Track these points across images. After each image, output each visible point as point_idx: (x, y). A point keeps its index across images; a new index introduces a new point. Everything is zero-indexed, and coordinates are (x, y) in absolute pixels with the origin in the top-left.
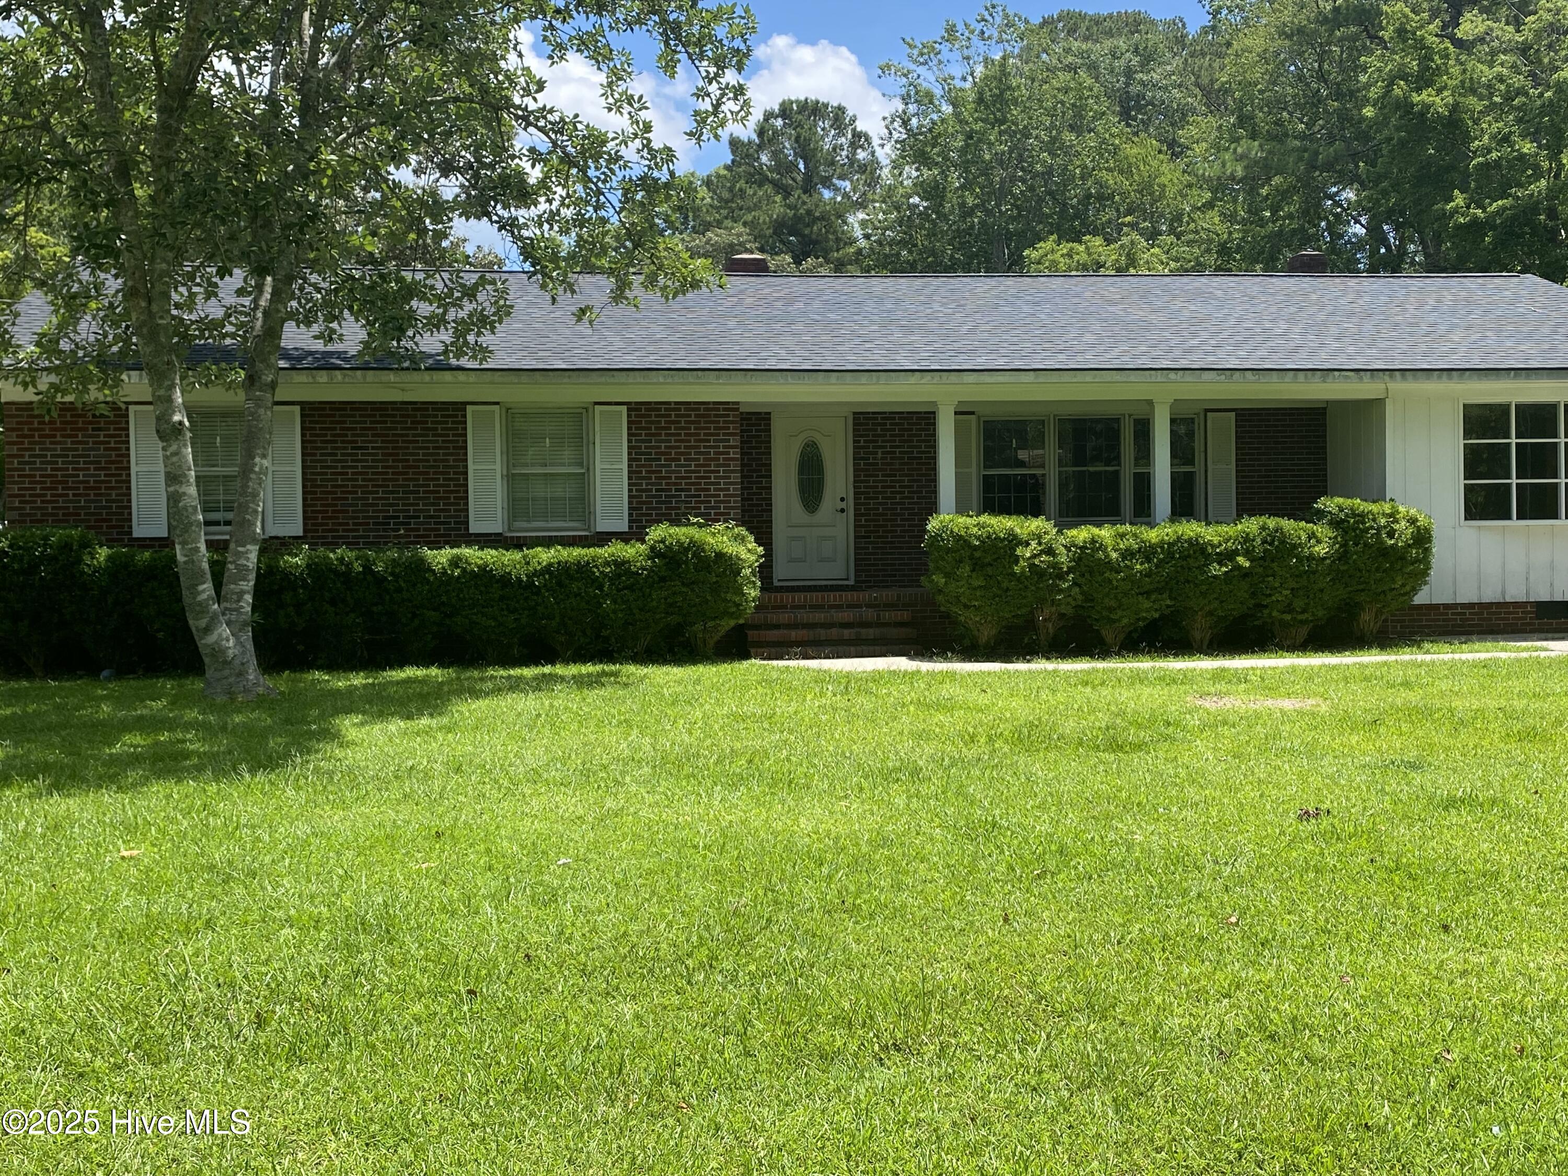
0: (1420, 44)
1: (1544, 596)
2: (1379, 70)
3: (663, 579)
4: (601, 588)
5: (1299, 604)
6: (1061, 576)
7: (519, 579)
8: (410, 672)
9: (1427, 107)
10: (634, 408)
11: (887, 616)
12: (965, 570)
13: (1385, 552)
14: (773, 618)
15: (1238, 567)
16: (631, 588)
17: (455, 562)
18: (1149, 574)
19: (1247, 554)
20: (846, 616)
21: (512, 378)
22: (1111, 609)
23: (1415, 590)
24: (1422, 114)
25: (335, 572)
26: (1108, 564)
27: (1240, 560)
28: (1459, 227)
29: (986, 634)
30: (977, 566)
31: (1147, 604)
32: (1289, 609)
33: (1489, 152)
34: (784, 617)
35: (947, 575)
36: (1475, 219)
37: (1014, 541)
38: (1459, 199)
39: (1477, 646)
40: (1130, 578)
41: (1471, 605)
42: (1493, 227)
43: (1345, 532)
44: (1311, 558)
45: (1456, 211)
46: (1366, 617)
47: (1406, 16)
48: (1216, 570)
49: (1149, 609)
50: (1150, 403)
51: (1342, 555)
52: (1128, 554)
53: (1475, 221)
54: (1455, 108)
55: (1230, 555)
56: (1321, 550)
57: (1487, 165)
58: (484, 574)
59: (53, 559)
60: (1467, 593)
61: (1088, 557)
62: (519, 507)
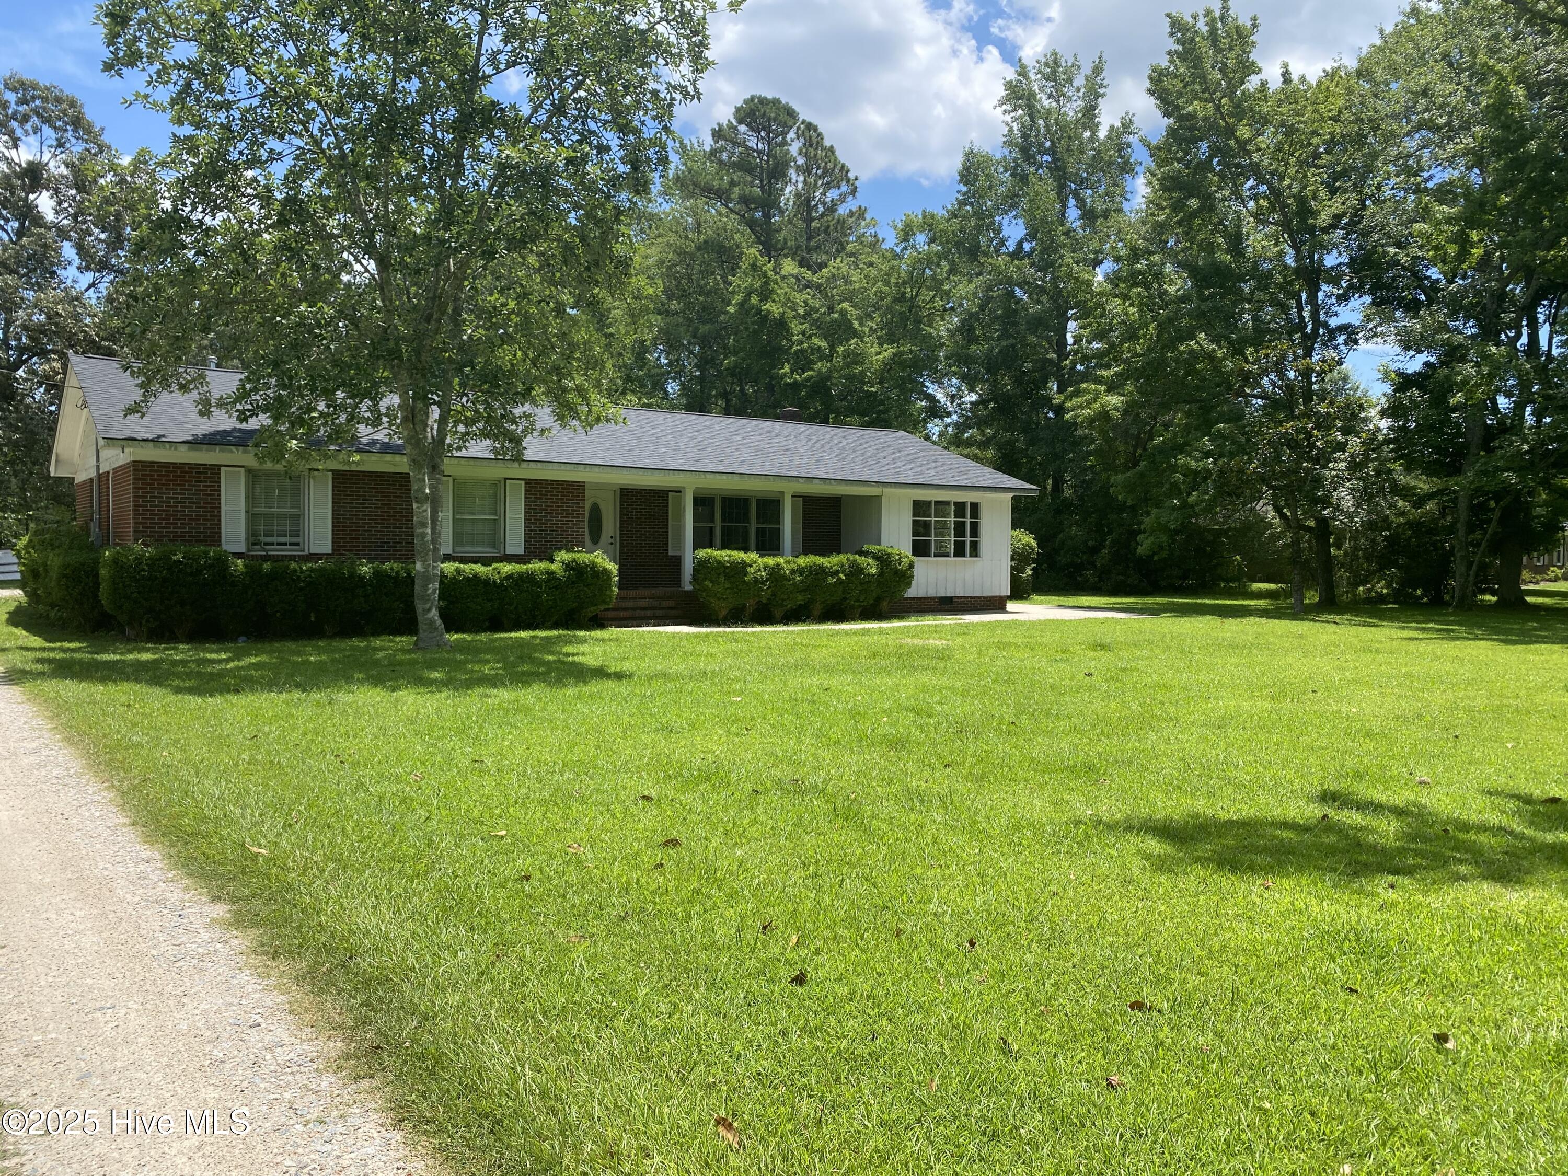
0: (765, 274)
1: (942, 594)
2: (739, 286)
3: (573, 583)
4: (540, 587)
5: (862, 598)
6: (763, 583)
7: (495, 582)
8: (523, 634)
9: (769, 312)
10: (528, 482)
11: (665, 604)
12: (722, 579)
13: (897, 572)
14: (624, 604)
15: (839, 579)
16: (556, 587)
17: (458, 571)
18: (801, 582)
19: (843, 572)
20: (644, 603)
21: (472, 462)
22: (783, 600)
23: (905, 590)
24: (766, 316)
25: (389, 576)
26: (784, 577)
27: (841, 575)
28: (788, 384)
29: (723, 613)
30: (727, 577)
31: (800, 597)
32: (858, 601)
33: (802, 343)
34: (630, 604)
35: (712, 582)
36: (796, 381)
37: (744, 565)
38: (787, 368)
39: (930, 617)
40: (794, 584)
41: (914, 599)
42: (805, 386)
43: (881, 562)
44: (869, 575)
45: (785, 374)
46: (884, 605)
47: (756, 257)
48: (831, 580)
49: (800, 599)
50: (782, 493)
51: (881, 574)
52: (793, 572)
54: (783, 315)
55: (837, 572)
56: (873, 571)
57: (801, 351)
58: (475, 579)
59: (211, 566)
60: (912, 592)
61: (774, 572)
62: (458, 538)
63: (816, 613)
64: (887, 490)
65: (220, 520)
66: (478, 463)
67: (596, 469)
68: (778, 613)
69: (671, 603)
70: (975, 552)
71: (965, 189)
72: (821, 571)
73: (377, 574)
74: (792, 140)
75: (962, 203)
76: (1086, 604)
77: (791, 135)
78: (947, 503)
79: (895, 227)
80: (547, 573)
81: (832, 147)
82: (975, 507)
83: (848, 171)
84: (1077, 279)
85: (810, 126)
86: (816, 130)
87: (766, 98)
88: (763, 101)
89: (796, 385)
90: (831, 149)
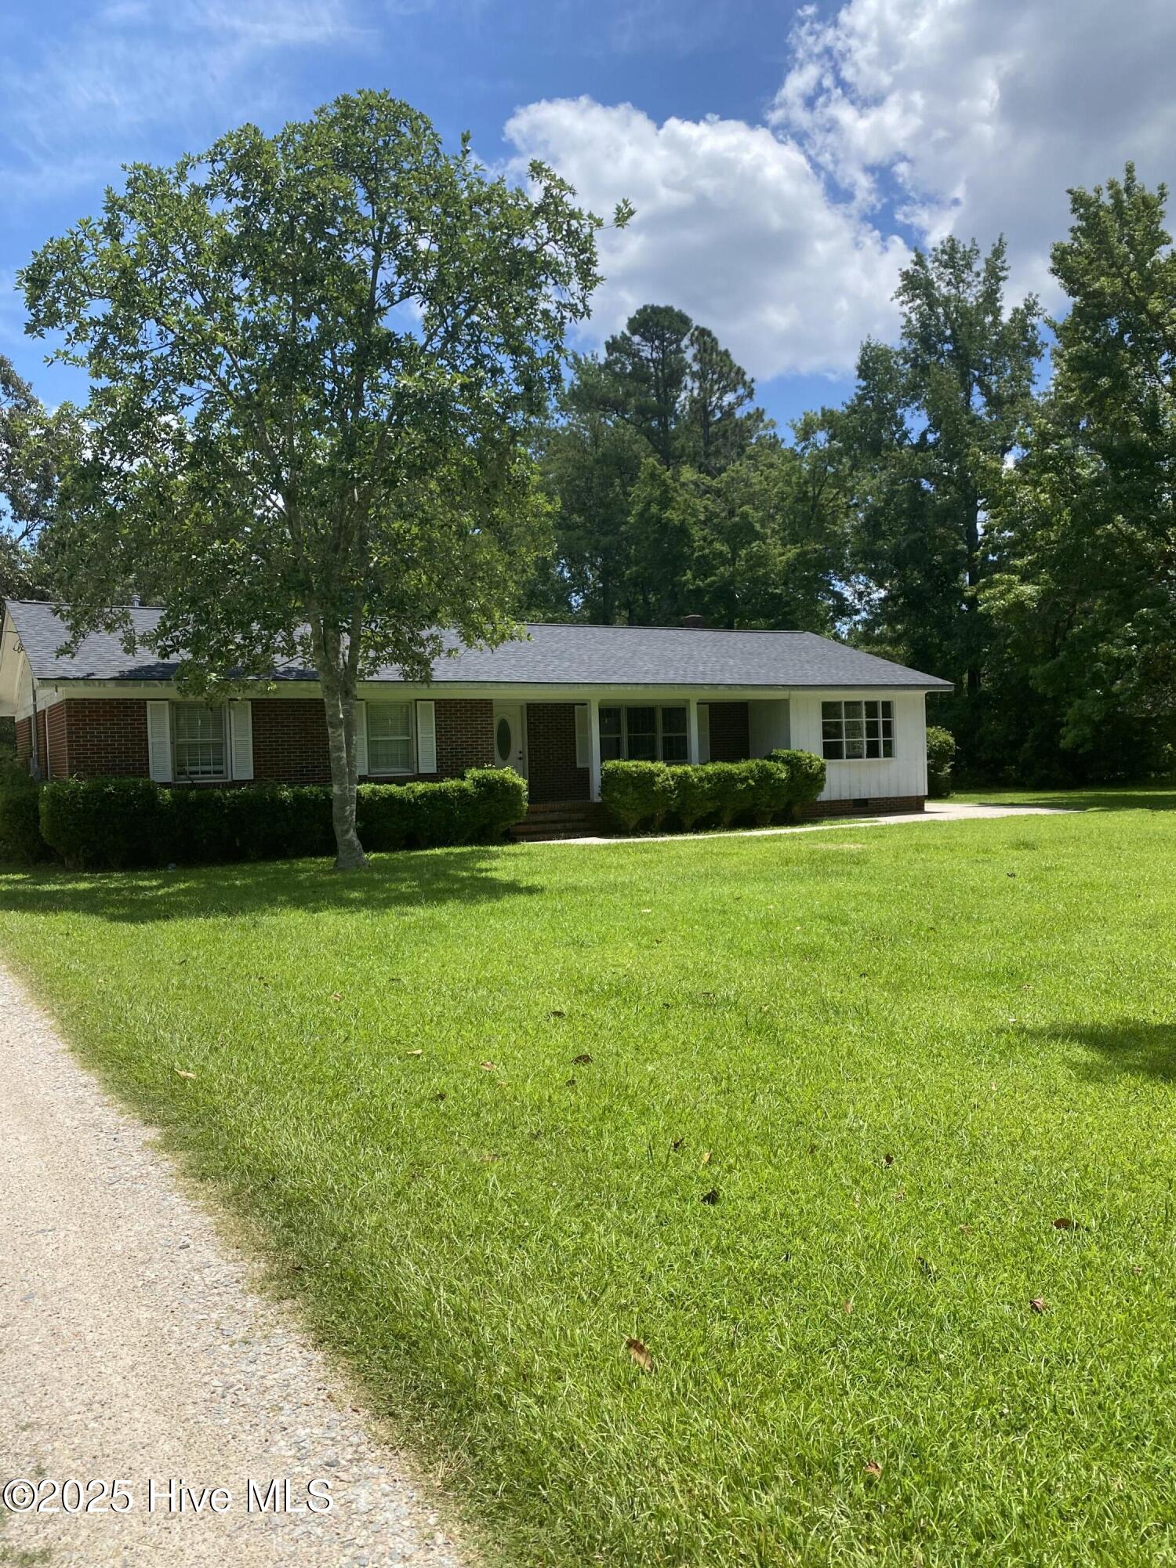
0: (664, 483)
1: (857, 797)
2: (638, 496)
3: (484, 799)
4: (453, 804)
5: (773, 804)
6: (672, 792)
7: (409, 801)
9: (669, 520)
10: (438, 702)
11: (574, 816)
12: (630, 790)
13: (808, 776)
14: (534, 818)
15: (749, 785)
16: (468, 804)
17: (374, 792)
18: (710, 789)
19: (753, 778)
20: (554, 816)
22: (693, 809)
23: (817, 794)
24: (666, 524)
25: (309, 800)
26: (693, 785)
27: (750, 781)
28: (690, 591)
29: (632, 824)
30: (636, 788)
31: (709, 805)
32: (769, 806)
33: (704, 549)
34: (541, 818)
35: (620, 793)
36: (699, 587)
37: (652, 775)
38: (689, 575)
39: (844, 821)
40: (703, 791)
41: (827, 802)
42: (708, 592)
43: (792, 767)
44: (779, 779)
45: (687, 581)
46: (796, 809)
47: (654, 466)
48: (741, 787)
49: (710, 806)
50: (687, 701)
51: (792, 778)
52: (701, 779)
53: (699, 589)
54: (683, 522)
55: (746, 779)
56: (784, 775)
57: (703, 556)
58: (391, 799)
59: (141, 796)
60: (824, 796)
61: (683, 781)
62: (374, 760)
63: (727, 819)
64: (794, 693)
65: (147, 752)
66: (389, 686)
67: (503, 686)
68: (688, 822)
69: (581, 816)
70: (889, 753)
71: (864, 384)
72: (730, 778)
73: (297, 797)
74: (687, 347)
75: (861, 399)
76: (1010, 801)
77: (685, 342)
78: (858, 703)
79: (794, 427)
80: (459, 790)
81: (726, 351)
82: (887, 706)
83: (744, 374)
84: (984, 468)
85: (704, 332)
86: (709, 334)
87: (658, 307)
88: (656, 310)
89: (698, 592)
90: (726, 353)
